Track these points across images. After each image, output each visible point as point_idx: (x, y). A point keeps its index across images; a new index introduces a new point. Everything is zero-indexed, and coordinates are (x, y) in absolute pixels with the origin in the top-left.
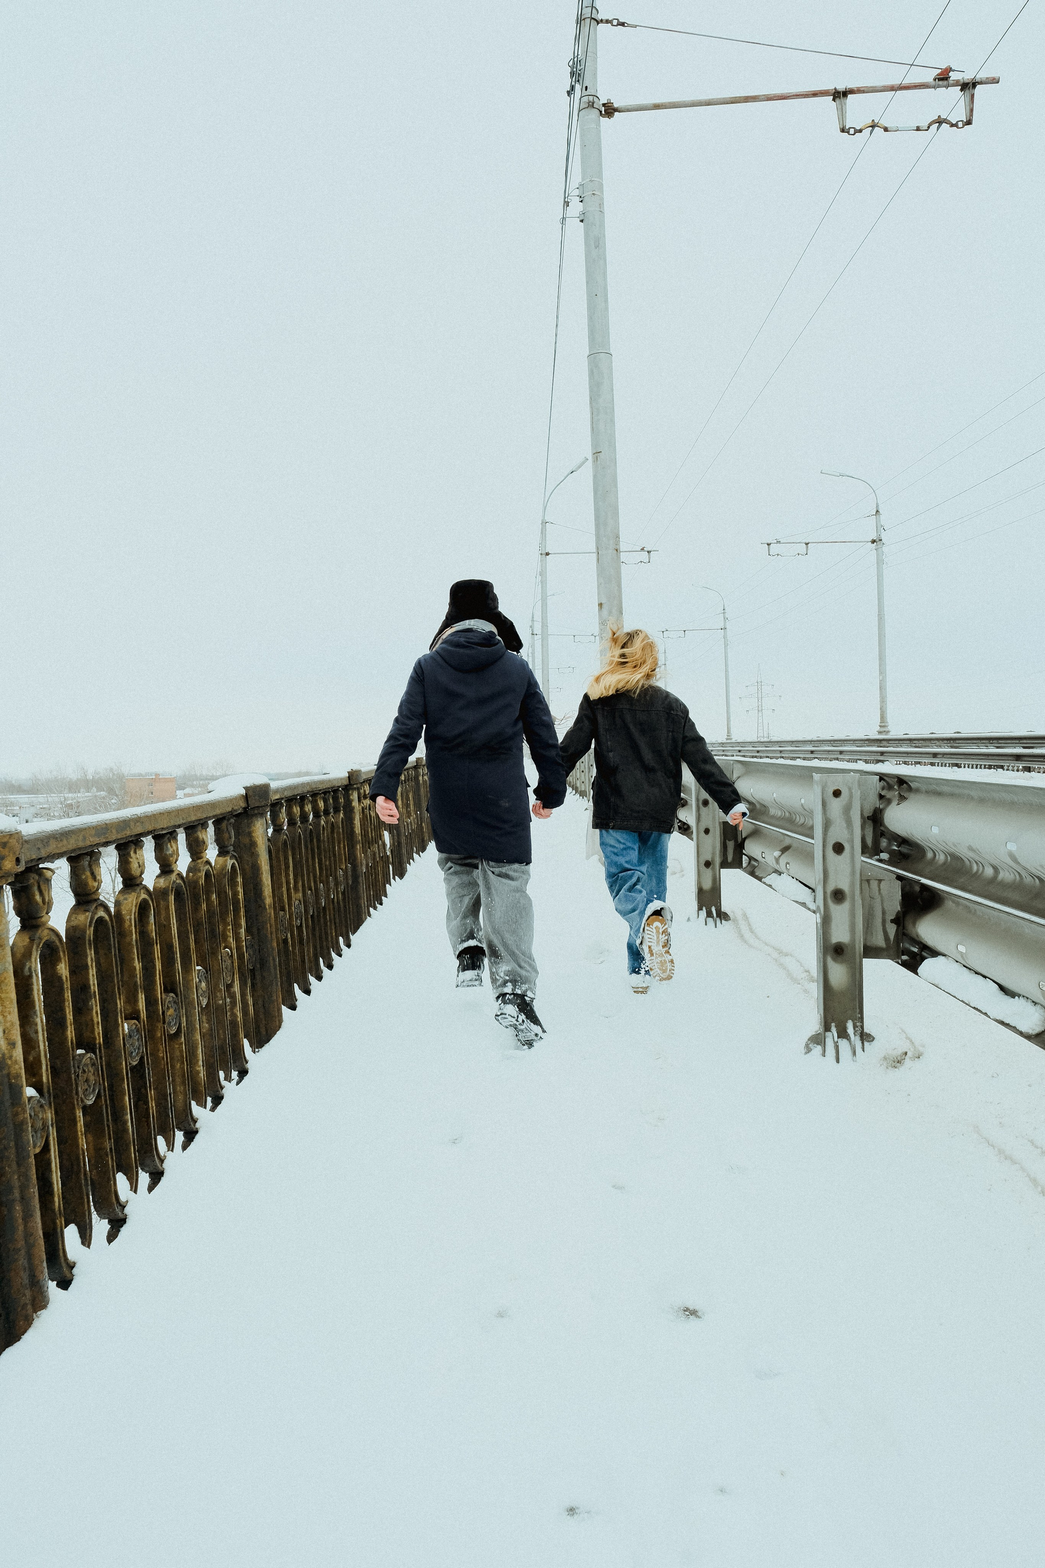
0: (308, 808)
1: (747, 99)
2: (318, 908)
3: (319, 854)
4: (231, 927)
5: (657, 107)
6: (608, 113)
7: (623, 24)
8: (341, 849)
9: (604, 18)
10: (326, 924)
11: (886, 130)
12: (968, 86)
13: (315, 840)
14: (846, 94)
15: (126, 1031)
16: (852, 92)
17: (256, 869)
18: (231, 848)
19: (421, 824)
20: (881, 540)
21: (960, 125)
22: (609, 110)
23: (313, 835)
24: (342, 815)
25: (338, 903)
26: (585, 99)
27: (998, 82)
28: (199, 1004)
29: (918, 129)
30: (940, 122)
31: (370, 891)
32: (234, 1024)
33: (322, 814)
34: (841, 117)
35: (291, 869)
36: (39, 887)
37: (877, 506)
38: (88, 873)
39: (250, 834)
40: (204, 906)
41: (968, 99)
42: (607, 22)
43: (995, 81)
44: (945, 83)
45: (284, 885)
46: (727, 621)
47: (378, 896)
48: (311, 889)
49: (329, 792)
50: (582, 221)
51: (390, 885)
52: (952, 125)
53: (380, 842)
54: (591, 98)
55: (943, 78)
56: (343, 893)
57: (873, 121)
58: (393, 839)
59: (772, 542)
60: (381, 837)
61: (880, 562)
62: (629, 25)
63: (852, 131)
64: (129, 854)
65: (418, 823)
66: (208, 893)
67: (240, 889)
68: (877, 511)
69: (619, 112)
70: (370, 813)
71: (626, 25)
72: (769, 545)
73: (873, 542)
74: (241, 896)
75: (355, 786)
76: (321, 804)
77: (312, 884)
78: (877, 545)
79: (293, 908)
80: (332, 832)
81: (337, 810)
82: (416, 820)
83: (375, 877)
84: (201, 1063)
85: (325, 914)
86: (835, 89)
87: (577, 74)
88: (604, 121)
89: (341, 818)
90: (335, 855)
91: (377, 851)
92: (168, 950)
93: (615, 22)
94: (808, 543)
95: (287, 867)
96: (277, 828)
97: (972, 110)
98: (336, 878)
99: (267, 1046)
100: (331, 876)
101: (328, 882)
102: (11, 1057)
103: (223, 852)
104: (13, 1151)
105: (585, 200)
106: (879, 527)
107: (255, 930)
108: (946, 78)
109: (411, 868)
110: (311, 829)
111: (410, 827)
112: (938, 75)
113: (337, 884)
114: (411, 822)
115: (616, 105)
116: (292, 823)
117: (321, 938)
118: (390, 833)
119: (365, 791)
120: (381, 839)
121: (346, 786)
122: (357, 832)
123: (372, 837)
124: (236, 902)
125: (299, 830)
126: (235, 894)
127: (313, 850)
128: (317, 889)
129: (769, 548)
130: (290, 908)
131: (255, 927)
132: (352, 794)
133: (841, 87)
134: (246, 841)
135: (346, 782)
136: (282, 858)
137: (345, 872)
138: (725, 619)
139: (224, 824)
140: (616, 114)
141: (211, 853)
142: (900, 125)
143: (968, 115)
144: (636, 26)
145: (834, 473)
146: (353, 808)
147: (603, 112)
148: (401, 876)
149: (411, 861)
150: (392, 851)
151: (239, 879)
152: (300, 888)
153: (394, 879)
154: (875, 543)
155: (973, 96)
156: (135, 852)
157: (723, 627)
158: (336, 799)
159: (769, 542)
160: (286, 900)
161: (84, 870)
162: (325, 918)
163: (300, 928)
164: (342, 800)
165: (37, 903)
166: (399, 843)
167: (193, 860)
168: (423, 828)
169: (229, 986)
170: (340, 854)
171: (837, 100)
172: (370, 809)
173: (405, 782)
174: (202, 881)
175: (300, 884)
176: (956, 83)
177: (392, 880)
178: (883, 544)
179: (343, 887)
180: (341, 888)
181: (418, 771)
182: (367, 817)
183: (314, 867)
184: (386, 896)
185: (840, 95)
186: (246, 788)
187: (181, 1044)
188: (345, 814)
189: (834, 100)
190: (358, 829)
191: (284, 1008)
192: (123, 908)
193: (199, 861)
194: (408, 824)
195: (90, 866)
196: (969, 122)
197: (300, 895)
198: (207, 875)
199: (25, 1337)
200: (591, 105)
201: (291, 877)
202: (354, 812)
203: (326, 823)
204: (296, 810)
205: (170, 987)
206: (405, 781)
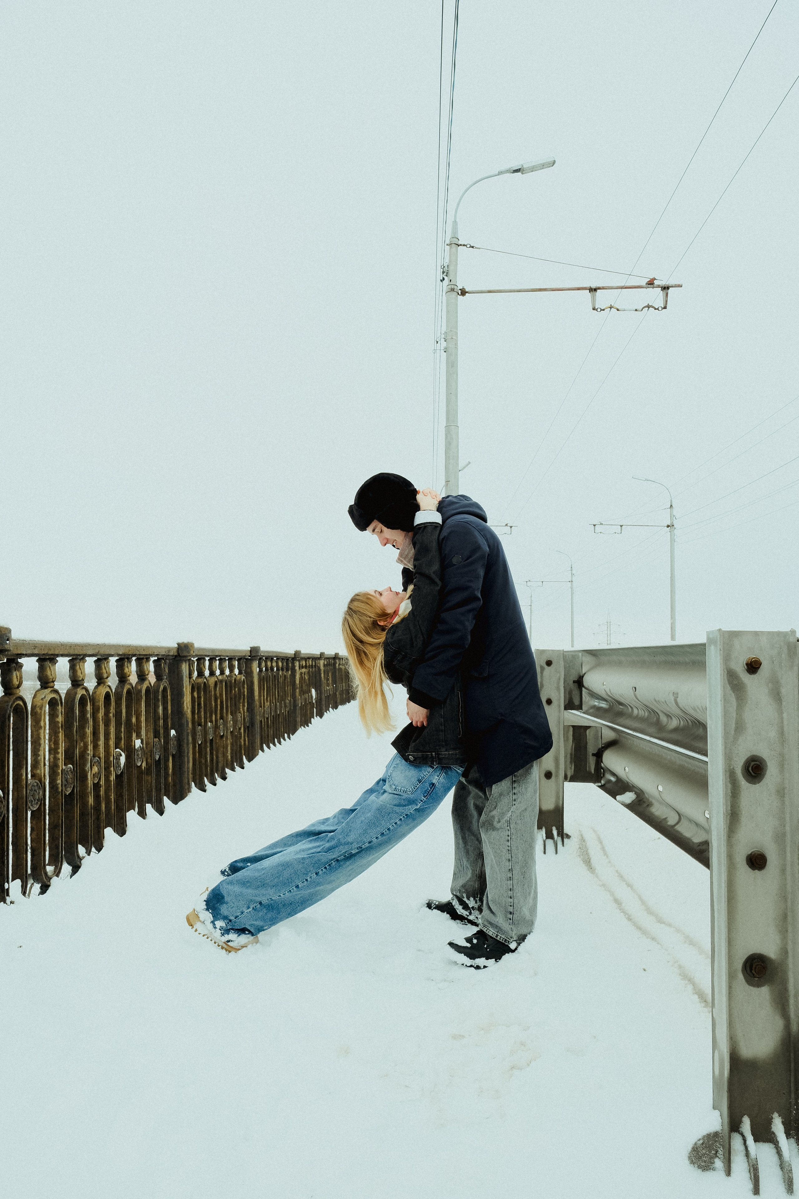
0: (274, 664)
1: (540, 290)
2: (276, 714)
3: (278, 688)
4: (241, 704)
5: (490, 292)
6: (463, 294)
7: (473, 247)
8: (289, 689)
9: (462, 243)
10: (279, 723)
11: (618, 310)
12: (665, 288)
13: (276, 681)
14: (595, 290)
15: (209, 725)
16: (599, 288)
17: (252, 683)
18: (244, 672)
19: (336, 692)
20: (673, 526)
21: (660, 309)
22: (463, 292)
23: (276, 677)
24: (290, 672)
25: (286, 715)
26: (450, 287)
27: (681, 287)
28: (230, 730)
29: (636, 310)
30: (648, 307)
31: (302, 717)
32: (240, 746)
33: (280, 669)
34: (593, 301)
35: (265, 690)
36: (192, 665)
37: (671, 502)
38: (203, 665)
39: (251, 668)
40: (233, 692)
41: (665, 295)
42: (464, 245)
43: (680, 286)
44: (652, 286)
45: (262, 696)
46: (573, 576)
47: (306, 722)
48: (273, 703)
49: (284, 659)
50: (445, 352)
51: (314, 719)
52: (655, 309)
53: (310, 694)
54: (453, 287)
55: (651, 283)
56: (288, 712)
57: (611, 305)
58: (317, 696)
59: (596, 524)
60: (310, 691)
61: (673, 541)
62: (476, 248)
63: (599, 310)
64: (213, 663)
65: (334, 691)
66: (235, 688)
67: (246, 690)
68: (671, 506)
69: (469, 293)
70: (305, 677)
71: (474, 247)
72: (594, 525)
73: (668, 526)
74: (246, 693)
75: (298, 659)
76: (280, 664)
77: (274, 701)
78: (670, 529)
79: (265, 708)
80: (285, 680)
81: (287, 670)
82: (332, 690)
83: (306, 711)
84: (229, 752)
85: (279, 718)
86: (590, 287)
87: (446, 272)
88: (460, 298)
89: (289, 674)
90: (285, 691)
91: (307, 697)
92: (222, 702)
93: (468, 246)
94: (622, 526)
95: (264, 689)
96: (260, 670)
97: (667, 301)
98: (285, 703)
99: (252, 762)
100: (283, 701)
101: (281, 703)
102: (187, 712)
103: (240, 673)
104: (186, 740)
105: (447, 341)
106: (672, 516)
107: (250, 710)
108: (653, 284)
109: (326, 715)
110: (275, 675)
111: (328, 692)
112: (648, 282)
113: (285, 706)
114: (329, 689)
115: (467, 290)
116: (267, 670)
117: (276, 729)
118: (316, 691)
119: (303, 664)
120: (310, 693)
121: (293, 658)
122: (297, 683)
123: (305, 690)
124: (244, 695)
125: (270, 674)
126: (244, 692)
127: (275, 685)
128: (276, 704)
129: (594, 527)
130: (264, 706)
131: (251, 709)
132: (296, 663)
133: (594, 286)
134: (249, 670)
135: (293, 656)
136: (262, 684)
137: (290, 701)
138: (572, 575)
139: (242, 661)
140: (467, 294)
141: (236, 671)
142: (626, 308)
143: (665, 303)
144: (480, 248)
145: (641, 479)
146: (296, 670)
147: (460, 294)
148: (321, 717)
149: (328, 711)
150: (316, 701)
151: (246, 686)
152: (269, 700)
153: (316, 716)
154: (669, 527)
155: (667, 294)
156: (215, 662)
157: (570, 581)
158: (287, 664)
159: (595, 524)
160: (263, 704)
161: (201, 664)
162: (279, 721)
163: (267, 718)
164: (290, 665)
165: (191, 670)
166: (321, 699)
167: (230, 673)
168: (337, 695)
169: (240, 729)
170: (288, 692)
171: (591, 292)
172: (305, 674)
173: (327, 666)
174: (233, 681)
175: (269, 698)
176: (658, 286)
177: (315, 717)
178: (675, 528)
179: (288, 709)
180: (287, 709)
181: (336, 661)
182: (303, 678)
183: (275, 693)
184: (311, 723)
185: (593, 290)
186: (251, 647)
187: (224, 741)
188: (291, 672)
189: (590, 292)
190: (297, 682)
191: (260, 751)
192: (209, 682)
193: (232, 673)
194: (327, 690)
195: (203, 663)
196: (665, 308)
197: (269, 703)
198: (235, 679)
199: (185, 799)
200: (453, 290)
201: (265, 694)
202: (296, 672)
203: (282, 674)
204: (269, 663)
205: (222, 718)
206: (327, 664)
